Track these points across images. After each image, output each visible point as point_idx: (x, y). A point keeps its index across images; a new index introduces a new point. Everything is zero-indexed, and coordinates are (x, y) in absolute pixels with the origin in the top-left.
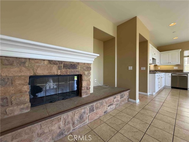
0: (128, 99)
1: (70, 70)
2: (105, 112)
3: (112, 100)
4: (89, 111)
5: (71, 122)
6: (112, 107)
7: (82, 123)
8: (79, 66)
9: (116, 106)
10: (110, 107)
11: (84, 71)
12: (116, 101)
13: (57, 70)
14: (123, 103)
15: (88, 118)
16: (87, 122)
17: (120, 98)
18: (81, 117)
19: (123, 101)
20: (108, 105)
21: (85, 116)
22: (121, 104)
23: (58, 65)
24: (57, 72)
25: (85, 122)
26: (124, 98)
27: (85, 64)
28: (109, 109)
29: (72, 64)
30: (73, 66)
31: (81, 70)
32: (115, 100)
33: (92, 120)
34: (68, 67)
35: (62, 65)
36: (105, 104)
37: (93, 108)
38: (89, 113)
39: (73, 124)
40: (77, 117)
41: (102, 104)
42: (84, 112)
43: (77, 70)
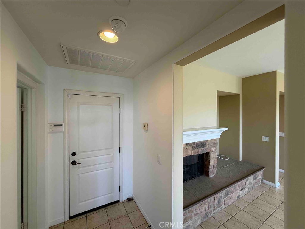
0: (262, 180)
1: (201, 149)
2: (238, 197)
3: (245, 183)
4: (225, 196)
5: (212, 206)
6: (244, 191)
7: (220, 208)
8: (208, 144)
9: (248, 190)
10: (242, 191)
11: (211, 148)
12: (249, 184)
13: (191, 151)
14: (256, 186)
15: (224, 203)
16: (223, 207)
17: (252, 179)
18: (219, 202)
19: (256, 183)
20: (240, 189)
21: (222, 200)
22: (254, 188)
23: (192, 146)
24: (191, 153)
25: (222, 206)
26: (257, 179)
27: (213, 140)
28: (241, 193)
29: (201, 143)
30: (202, 144)
31: (208, 147)
32: (247, 182)
33: (227, 205)
34: (199, 146)
35: (195, 146)
36: (238, 188)
37: (228, 192)
38: (225, 198)
39: (214, 208)
40: (216, 201)
41: (235, 188)
42: (221, 197)
43: (206, 148)
